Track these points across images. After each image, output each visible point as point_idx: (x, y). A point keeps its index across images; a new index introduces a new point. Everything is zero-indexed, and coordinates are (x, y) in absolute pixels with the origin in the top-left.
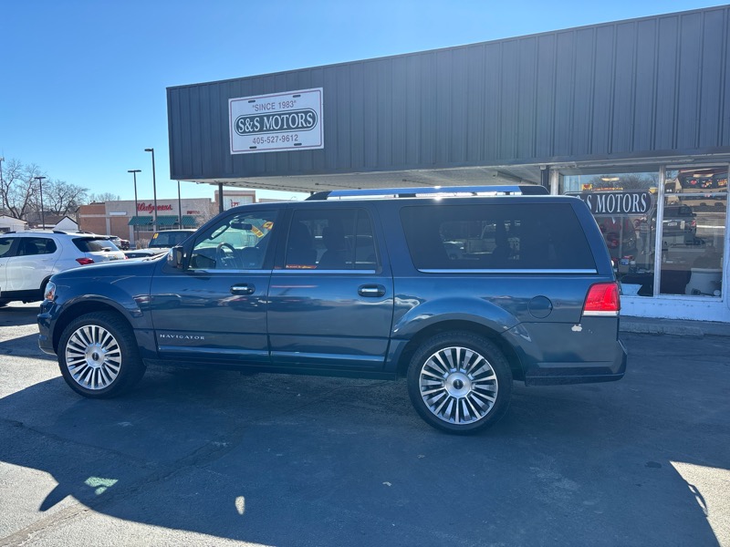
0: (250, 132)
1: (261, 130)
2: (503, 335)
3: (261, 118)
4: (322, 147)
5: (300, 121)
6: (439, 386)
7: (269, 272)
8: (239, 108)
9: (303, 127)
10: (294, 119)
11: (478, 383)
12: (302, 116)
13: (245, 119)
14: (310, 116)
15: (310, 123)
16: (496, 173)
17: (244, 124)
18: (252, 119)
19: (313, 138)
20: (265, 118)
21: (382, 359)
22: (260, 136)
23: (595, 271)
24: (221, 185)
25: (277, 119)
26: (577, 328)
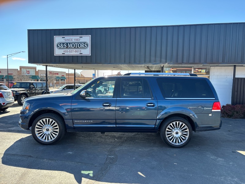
0: (62, 48)
1: (67, 48)
2: (191, 117)
3: (67, 44)
4: (90, 55)
5: (82, 46)
6: (171, 134)
7: (116, 99)
8: (58, 39)
9: (83, 48)
10: (80, 45)
11: (183, 132)
12: (83, 44)
13: (61, 43)
14: (86, 44)
15: (86, 47)
16: (146, 67)
17: (60, 45)
18: (63, 44)
19: (87, 52)
20: (69, 44)
21: (154, 126)
22: (66, 50)
23: (214, 99)
24: (46, 66)
25: (73, 45)
26: (210, 115)
